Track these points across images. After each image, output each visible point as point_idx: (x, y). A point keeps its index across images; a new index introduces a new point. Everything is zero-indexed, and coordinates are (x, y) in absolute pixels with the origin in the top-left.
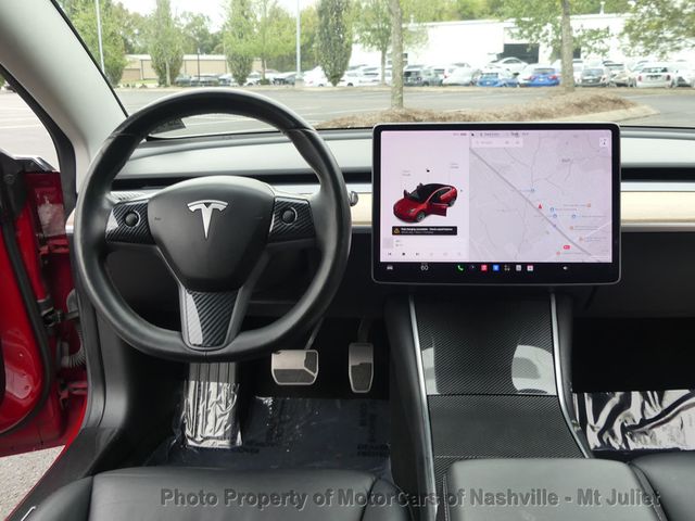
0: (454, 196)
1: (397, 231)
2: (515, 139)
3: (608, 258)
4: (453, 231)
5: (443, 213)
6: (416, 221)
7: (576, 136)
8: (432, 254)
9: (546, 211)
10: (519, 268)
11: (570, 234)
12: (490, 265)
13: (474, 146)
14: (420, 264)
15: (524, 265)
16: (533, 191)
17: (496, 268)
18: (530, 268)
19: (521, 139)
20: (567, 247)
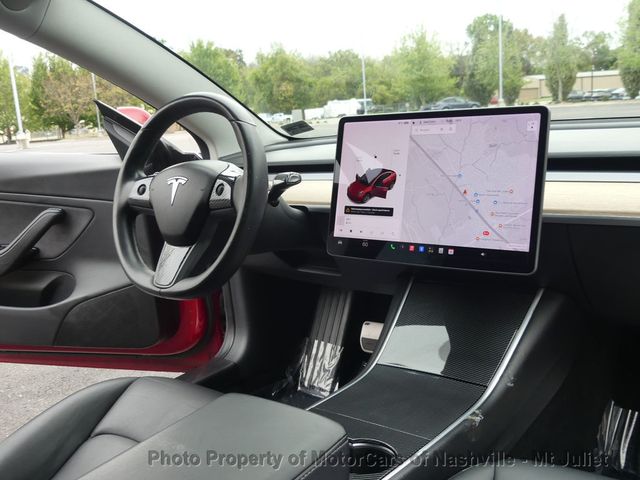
0: (394, 180)
1: (349, 210)
2: (448, 126)
3: (525, 247)
4: (389, 212)
5: (383, 195)
6: (363, 202)
7: (504, 121)
8: (372, 233)
9: (469, 196)
10: (441, 250)
11: (490, 220)
12: (417, 246)
13: (414, 133)
14: (361, 241)
15: (446, 248)
16: (460, 175)
17: (422, 249)
18: (451, 252)
19: (453, 126)
20: (486, 233)
